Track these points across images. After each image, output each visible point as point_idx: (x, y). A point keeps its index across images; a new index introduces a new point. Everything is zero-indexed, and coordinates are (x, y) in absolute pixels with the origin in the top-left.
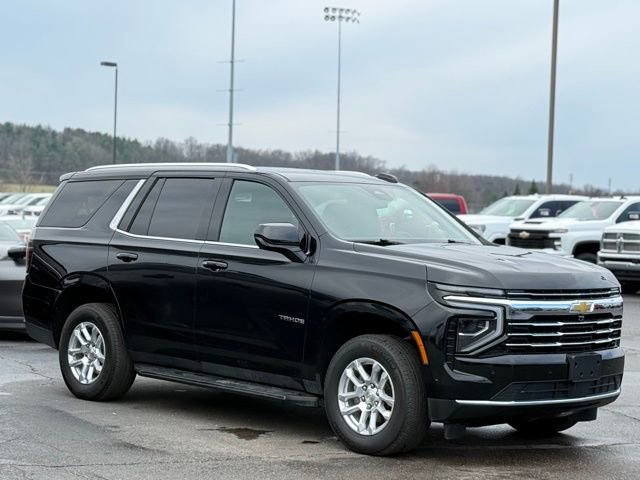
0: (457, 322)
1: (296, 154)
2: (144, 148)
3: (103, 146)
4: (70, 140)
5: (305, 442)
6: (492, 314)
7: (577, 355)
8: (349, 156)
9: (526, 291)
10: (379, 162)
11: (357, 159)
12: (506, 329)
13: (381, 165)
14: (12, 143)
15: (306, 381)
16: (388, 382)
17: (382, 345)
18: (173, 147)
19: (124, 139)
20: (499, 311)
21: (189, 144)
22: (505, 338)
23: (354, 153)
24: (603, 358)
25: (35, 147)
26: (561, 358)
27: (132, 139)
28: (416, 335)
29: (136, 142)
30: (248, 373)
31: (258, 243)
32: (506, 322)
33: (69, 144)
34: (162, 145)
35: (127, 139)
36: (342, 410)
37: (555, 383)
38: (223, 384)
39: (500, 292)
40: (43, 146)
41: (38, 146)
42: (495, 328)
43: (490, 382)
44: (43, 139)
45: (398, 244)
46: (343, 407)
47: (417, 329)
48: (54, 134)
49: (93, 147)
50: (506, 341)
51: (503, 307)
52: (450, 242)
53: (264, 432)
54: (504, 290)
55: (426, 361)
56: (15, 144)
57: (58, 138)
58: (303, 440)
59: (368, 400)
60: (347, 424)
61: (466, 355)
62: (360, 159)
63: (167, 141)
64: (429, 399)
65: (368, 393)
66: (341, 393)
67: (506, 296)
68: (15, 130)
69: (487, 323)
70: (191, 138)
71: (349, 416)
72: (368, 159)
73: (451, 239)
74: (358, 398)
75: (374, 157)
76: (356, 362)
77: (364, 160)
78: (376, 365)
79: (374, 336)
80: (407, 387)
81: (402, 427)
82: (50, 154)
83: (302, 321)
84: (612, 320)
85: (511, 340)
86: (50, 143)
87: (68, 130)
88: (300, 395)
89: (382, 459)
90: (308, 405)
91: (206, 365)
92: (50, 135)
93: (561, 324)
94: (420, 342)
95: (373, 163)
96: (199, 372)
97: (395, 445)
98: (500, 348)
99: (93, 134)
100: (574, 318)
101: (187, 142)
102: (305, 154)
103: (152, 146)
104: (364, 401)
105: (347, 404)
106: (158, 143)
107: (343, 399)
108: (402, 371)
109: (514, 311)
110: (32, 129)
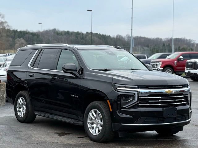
0: (121, 97)
1: (164, 39)
2: (112, 38)
3: (99, 38)
4: (88, 36)
5: (79, 137)
6: (134, 94)
7: (166, 108)
8: (182, 39)
9: (146, 86)
10: (193, 41)
11: (185, 40)
12: (139, 99)
13: (194, 42)
14: (69, 38)
15: (79, 117)
16: (101, 117)
17: (99, 105)
18: (122, 37)
19: (105, 35)
20: (136, 93)
21: (127, 36)
22: (138, 102)
23: (184, 38)
24: (177, 109)
25: (76, 39)
26: (161, 109)
27: (108, 35)
28: (108, 101)
29: (109, 36)
30: (64, 114)
31: (63, 70)
32: (138, 97)
33: (88, 37)
34: (118, 37)
35: (106, 35)
36: (88, 126)
37: (158, 118)
38: (57, 118)
39: (137, 87)
40: (79, 38)
41: (78, 38)
42: (135, 99)
43: (132, 117)
44: (79, 36)
45: (111, 70)
46: (89, 125)
47: (108, 99)
48: (83, 34)
49: (95, 38)
50: (139, 103)
51: (138, 91)
52: (132, 69)
53: (68, 134)
54: (138, 86)
55: (111, 110)
56: (70, 38)
57: (84, 35)
58: (78, 137)
59: (96, 123)
60: (90, 131)
61: (125, 108)
62: (186, 40)
63: (120, 36)
64: (113, 123)
65: (96, 121)
66: (88, 121)
67: (138, 88)
68: (70, 33)
69: (132, 97)
70: (128, 34)
71: (91, 129)
72: (189, 40)
73: (133, 68)
74: (93, 122)
75: (191, 39)
76: (92, 110)
77: (188, 40)
78: (98, 111)
79: (97, 102)
80: (106, 119)
81: (105, 133)
82: (81, 41)
83: (77, 97)
84: (183, 96)
85: (140, 103)
86: (82, 37)
87: (87, 33)
88: (78, 121)
89: (99, 143)
90: (80, 125)
91: (53, 111)
92: (81, 34)
93: (160, 97)
94: (109, 104)
95: (191, 41)
96: (51, 114)
97: (103, 139)
98: (136, 106)
99: (95, 34)
100: (166, 95)
101: (126, 35)
102: (167, 39)
103: (115, 37)
104: (95, 124)
105: (90, 125)
106: (117, 36)
107: (89, 123)
108: (104, 114)
109: (141, 93)
110: (76, 33)
